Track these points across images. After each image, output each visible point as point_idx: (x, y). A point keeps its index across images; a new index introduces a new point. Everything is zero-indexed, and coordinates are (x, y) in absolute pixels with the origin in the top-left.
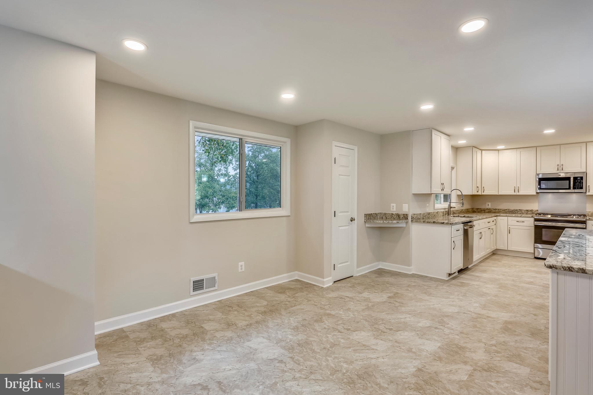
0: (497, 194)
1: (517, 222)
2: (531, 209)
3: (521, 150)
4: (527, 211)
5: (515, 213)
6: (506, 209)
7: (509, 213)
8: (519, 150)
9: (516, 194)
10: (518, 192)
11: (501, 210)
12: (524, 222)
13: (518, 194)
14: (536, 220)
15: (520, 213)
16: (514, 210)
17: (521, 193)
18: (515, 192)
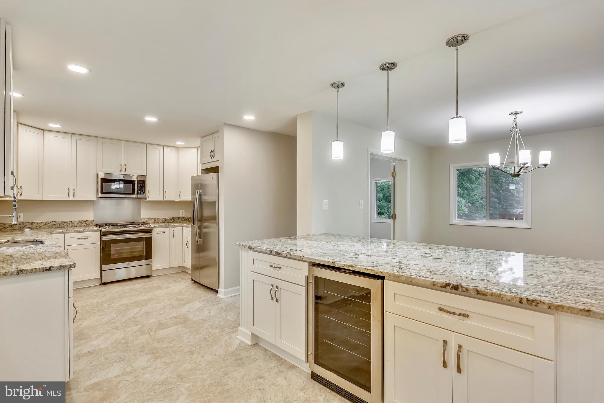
0: (42, 199)
1: (78, 240)
2: (85, 220)
3: (78, 137)
4: (81, 222)
5: (64, 227)
6: (51, 222)
7: (55, 228)
8: (74, 138)
9: (69, 199)
10: (74, 196)
11: (43, 224)
12: (88, 238)
13: (73, 199)
14: (103, 234)
15: (71, 225)
16: (63, 222)
17: (78, 197)
18: (69, 196)
